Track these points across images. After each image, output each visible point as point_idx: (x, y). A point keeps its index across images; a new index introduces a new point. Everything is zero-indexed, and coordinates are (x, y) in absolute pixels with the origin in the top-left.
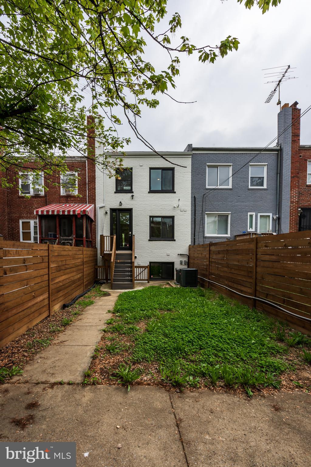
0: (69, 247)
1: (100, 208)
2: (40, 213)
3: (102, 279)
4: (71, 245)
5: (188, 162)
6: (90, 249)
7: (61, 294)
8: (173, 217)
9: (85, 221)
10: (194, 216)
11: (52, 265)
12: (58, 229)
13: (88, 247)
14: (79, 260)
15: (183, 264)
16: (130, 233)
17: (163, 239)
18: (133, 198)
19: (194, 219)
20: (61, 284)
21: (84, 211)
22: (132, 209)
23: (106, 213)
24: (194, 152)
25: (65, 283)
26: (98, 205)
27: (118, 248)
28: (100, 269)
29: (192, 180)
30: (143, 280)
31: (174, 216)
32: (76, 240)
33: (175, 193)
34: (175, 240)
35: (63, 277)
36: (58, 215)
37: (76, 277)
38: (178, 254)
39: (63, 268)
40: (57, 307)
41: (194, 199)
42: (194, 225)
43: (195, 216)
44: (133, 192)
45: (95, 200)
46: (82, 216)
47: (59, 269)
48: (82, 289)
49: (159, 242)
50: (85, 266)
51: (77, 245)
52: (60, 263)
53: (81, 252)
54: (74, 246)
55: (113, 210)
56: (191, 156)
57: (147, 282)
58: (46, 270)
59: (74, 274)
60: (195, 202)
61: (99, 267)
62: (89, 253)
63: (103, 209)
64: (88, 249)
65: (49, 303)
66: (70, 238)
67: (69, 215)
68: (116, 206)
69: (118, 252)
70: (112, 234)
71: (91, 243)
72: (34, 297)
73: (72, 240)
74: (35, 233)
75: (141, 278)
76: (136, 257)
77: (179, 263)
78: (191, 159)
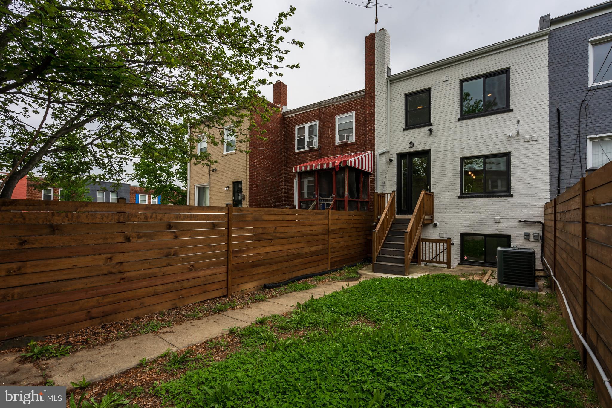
1: (380, 155)
2: (298, 170)
5: (542, 49)
8: (507, 155)
9: (346, 175)
10: (556, 147)
15: (532, 238)
17: (487, 195)
18: (431, 134)
19: (557, 152)
22: (430, 150)
23: (390, 160)
24: (553, 27)
26: (378, 151)
29: (550, 81)
31: (510, 153)
33: (511, 111)
34: (512, 196)
38: (520, 221)
41: (557, 115)
42: (556, 164)
43: (559, 146)
44: (431, 125)
45: (374, 145)
49: (479, 199)
55: (401, 156)
56: (547, 37)
60: (559, 120)
63: (386, 155)
68: (405, 148)
69: (399, 217)
70: (399, 190)
71: (367, 205)
75: (438, 260)
76: (435, 225)
77: (522, 236)
78: (547, 41)
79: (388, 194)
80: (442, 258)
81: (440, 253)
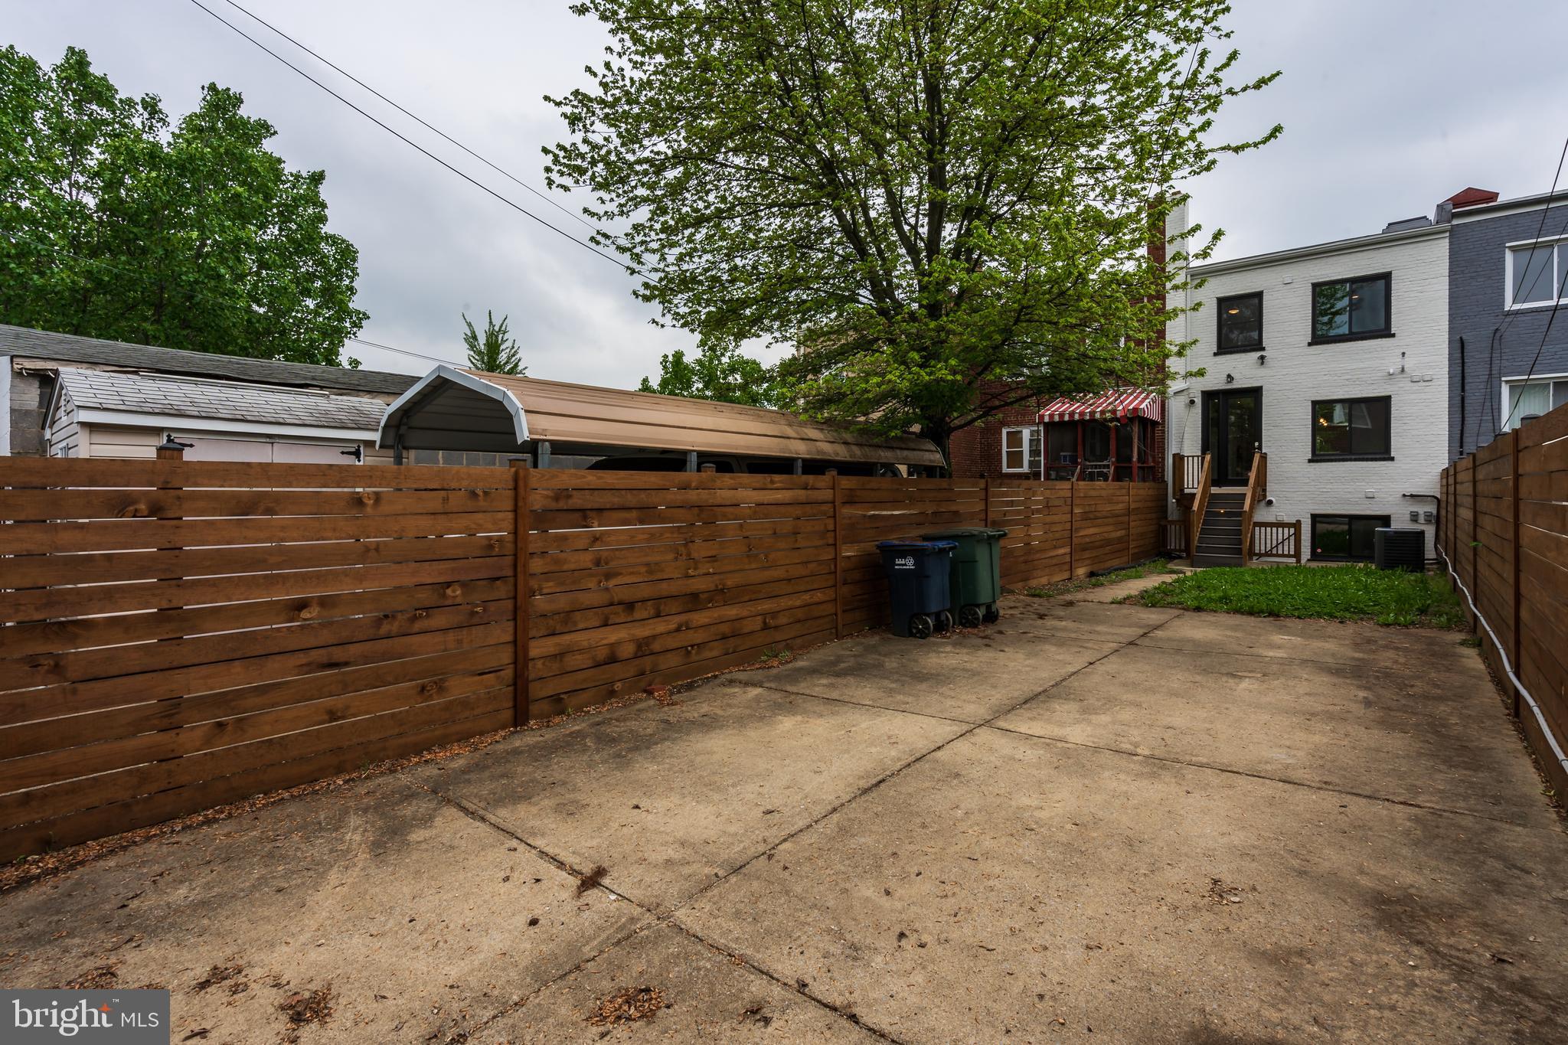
0: (1100, 483)
1: (1175, 394)
2: (1046, 418)
3: (1175, 550)
4: (1106, 479)
5: (1439, 251)
6: (1149, 484)
7: (1087, 554)
8: (1385, 401)
9: (1136, 428)
10: (1459, 391)
11: (1078, 510)
12: (1080, 448)
13: (1144, 480)
14: (1121, 506)
15: (1422, 519)
16: (1257, 444)
17: (1353, 457)
18: (1262, 363)
19: (1459, 398)
20: (1088, 540)
21: (1135, 409)
22: (1261, 387)
23: (1192, 402)
24: (1455, 222)
25: (1093, 539)
26: (1172, 387)
27: (1217, 483)
28: (1173, 526)
29: (1451, 297)
30: (1284, 556)
31: (1389, 397)
32: (1116, 468)
33: (1393, 335)
34: (1392, 459)
35: (1092, 531)
36: (1082, 421)
37: (1113, 535)
38: (1404, 495)
39: (1091, 516)
40: (1081, 572)
41: (1459, 349)
42: (1458, 416)
43: (1463, 390)
44: (1263, 349)
45: (1165, 377)
46: (1131, 420)
47: (1087, 517)
48: (1125, 559)
49: (1342, 463)
50: (1132, 518)
51: (1118, 478)
52: (1088, 509)
53: (1124, 491)
54: (1113, 480)
55: (1209, 395)
56: (1448, 234)
57: (1296, 560)
58: (1069, 516)
59: (1110, 528)
60: (1463, 353)
61: (1172, 522)
62: (1142, 492)
63: (1185, 394)
64: (1141, 485)
65: (1071, 562)
66: (1105, 463)
68: (1217, 383)
69: (1214, 490)
70: (1204, 450)
71: (1152, 472)
73: (1108, 467)
74: (1035, 452)
75: (1280, 552)
76: (1270, 503)
77: (1408, 517)
78: (1447, 240)
79: (1189, 456)
80: (1286, 548)
81: (1284, 540)
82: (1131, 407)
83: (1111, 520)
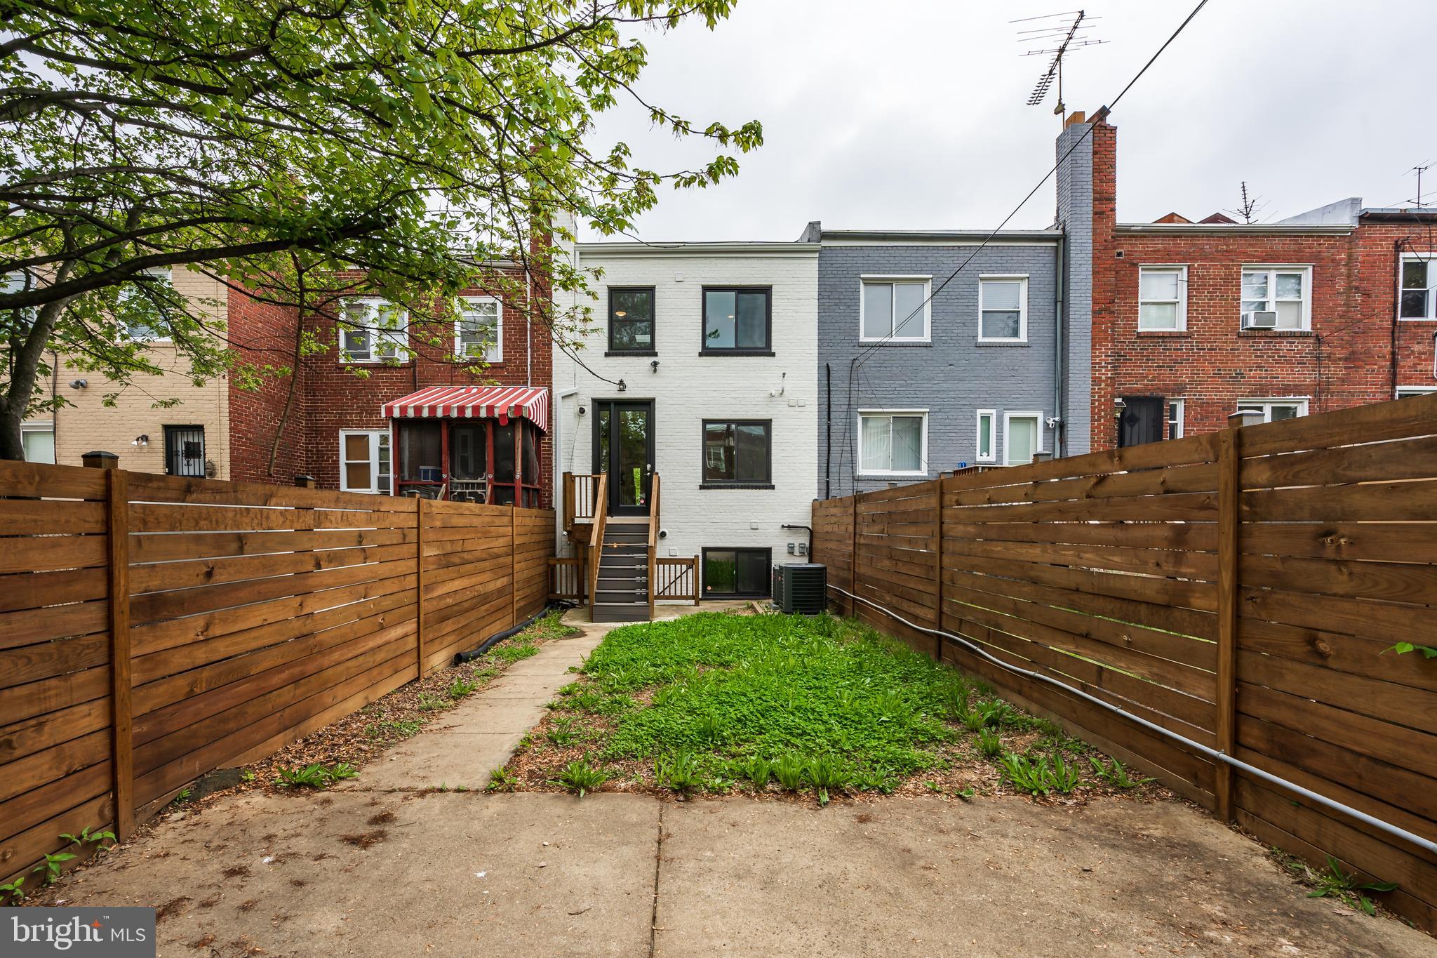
0: (472, 506)
1: (563, 397)
2: (396, 414)
3: (567, 596)
4: (480, 499)
5: (810, 268)
6: (534, 511)
7: (449, 626)
8: (766, 424)
9: (519, 436)
10: (825, 420)
11: (428, 552)
12: (445, 458)
13: (529, 506)
14: (501, 542)
15: (797, 552)
16: (649, 466)
17: (740, 484)
18: (655, 371)
19: (826, 427)
20: (450, 601)
21: (518, 408)
22: (654, 400)
23: (582, 411)
24: (825, 243)
25: (459, 598)
26: (559, 389)
27: (611, 511)
28: (564, 566)
29: (820, 321)
30: (681, 597)
31: (770, 420)
32: (495, 488)
33: (773, 355)
34: (773, 487)
35: (457, 585)
36: (447, 420)
37: (492, 587)
38: (783, 526)
39: (456, 560)
40: (438, 660)
41: (827, 373)
42: (826, 445)
43: (829, 419)
44: (656, 354)
45: (549, 375)
46: (512, 422)
47: (446, 562)
48: (508, 619)
49: (730, 490)
50: (517, 558)
51: (496, 500)
52: (449, 548)
53: (506, 520)
54: (490, 503)
55: (601, 405)
56: (817, 255)
57: (693, 602)
58: (413, 563)
59: (487, 576)
60: (828, 379)
61: (560, 561)
62: (528, 521)
63: (573, 399)
64: (526, 511)
65: (419, 647)
66: (479, 480)
67: (476, 420)
68: (610, 392)
69: (610, 520)
70: (596, 470)
71: (538, 496)
72: (382, 628)
73: (483, 486)
74: (383, 466)
76: (664, 534)
77: (785, 549)
78: (816, 261)
79: (580, 477)
82: (513, 405)
83: (487, 564)
